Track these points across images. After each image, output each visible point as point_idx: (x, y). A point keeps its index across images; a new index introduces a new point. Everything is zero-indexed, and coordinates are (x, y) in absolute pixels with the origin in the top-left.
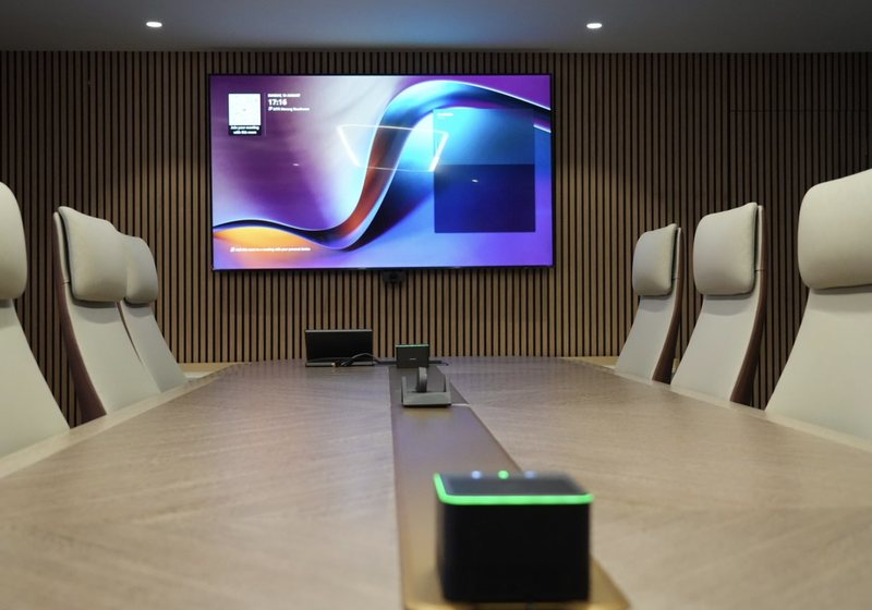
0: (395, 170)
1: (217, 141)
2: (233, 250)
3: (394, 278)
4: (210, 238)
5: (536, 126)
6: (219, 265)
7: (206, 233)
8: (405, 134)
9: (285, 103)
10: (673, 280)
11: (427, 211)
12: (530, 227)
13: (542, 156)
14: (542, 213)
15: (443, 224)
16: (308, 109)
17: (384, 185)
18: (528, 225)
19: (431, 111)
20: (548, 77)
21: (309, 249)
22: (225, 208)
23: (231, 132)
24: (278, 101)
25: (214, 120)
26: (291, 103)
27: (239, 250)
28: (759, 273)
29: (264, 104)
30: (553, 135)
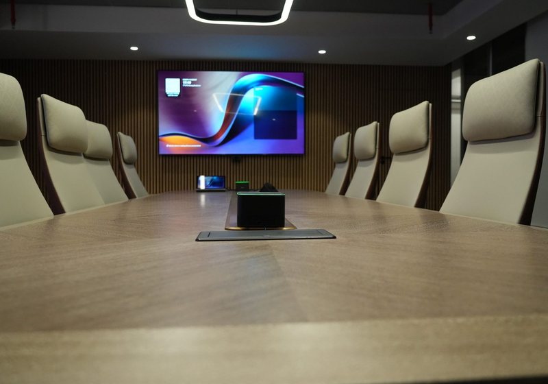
0: (237, 113)
1: (160, 99)
2: (167, 146)
3: (237, 158)
4: (158, 140)
5: (298, 94)
6: (162, 152)
7: (156, 139)
8: (241, 98)
9: (190, 83)
10: (348, 155)
11: (251, 130)
12: (295, 137)
13: (300, 107)
14: (300, 131)
15: (258, 136)
16: (200, 86)
17: (232, 119)
18: (293, 136)
19: (253, 87)
20: (303, 74)
21: (200, 146)
22: (164, 128)
23: (167, 95)
24: (187, 82)
25: (160, 90)
26: (193, 83)
27: (170, 146)
28: (377, 150)
29: (181, 83)
30: (305, 98)
